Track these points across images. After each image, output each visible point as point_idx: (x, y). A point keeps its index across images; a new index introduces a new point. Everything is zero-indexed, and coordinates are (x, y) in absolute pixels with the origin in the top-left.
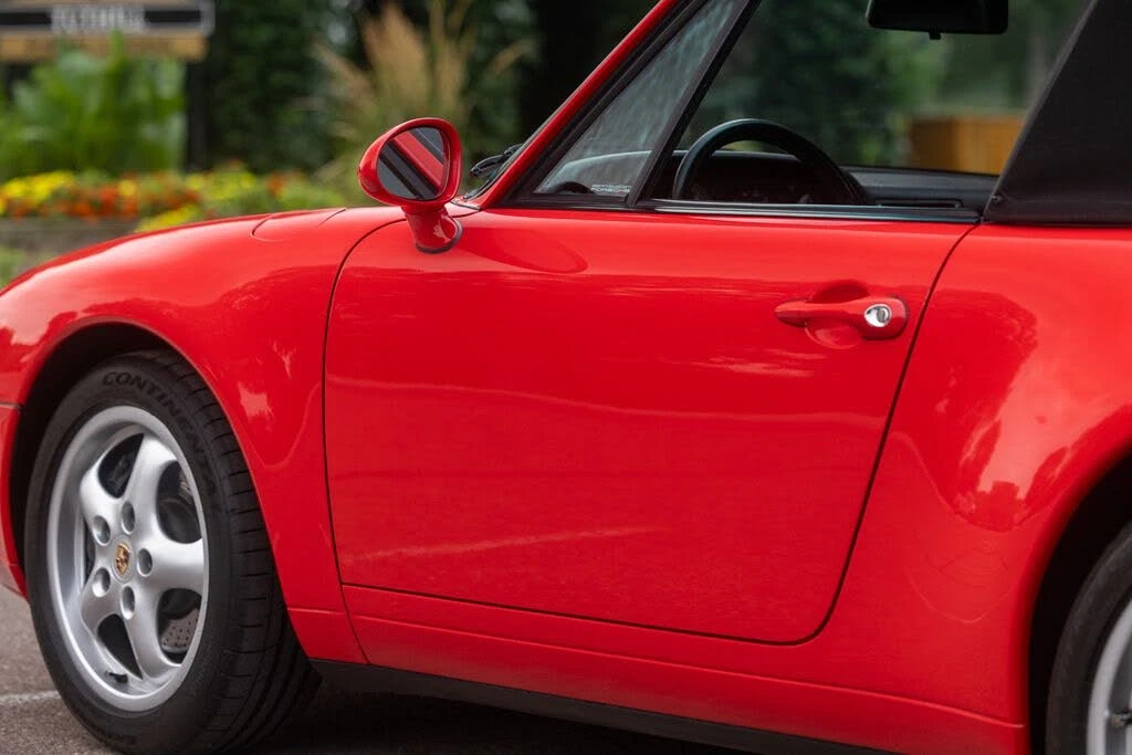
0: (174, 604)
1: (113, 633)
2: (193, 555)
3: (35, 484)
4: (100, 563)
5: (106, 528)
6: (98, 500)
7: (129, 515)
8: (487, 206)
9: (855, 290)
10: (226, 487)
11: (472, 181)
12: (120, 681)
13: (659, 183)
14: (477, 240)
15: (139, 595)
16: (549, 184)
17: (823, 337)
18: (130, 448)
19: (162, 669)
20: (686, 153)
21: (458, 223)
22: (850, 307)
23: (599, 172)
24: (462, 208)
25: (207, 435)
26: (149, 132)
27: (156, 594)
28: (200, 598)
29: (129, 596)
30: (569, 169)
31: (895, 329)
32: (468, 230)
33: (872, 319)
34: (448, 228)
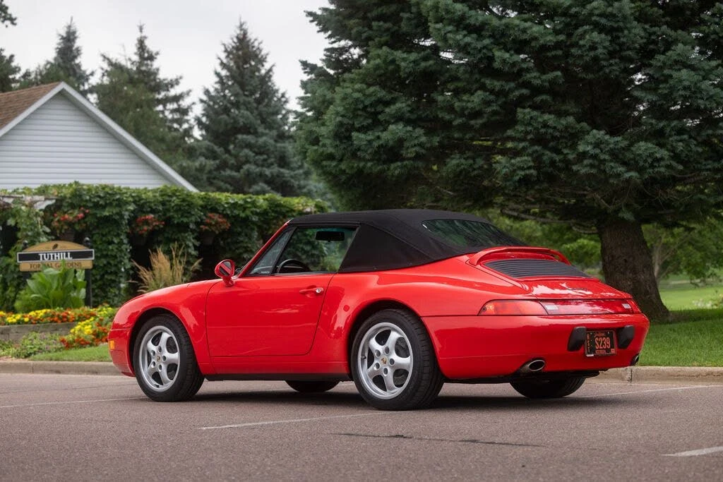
0: (171, 367)
1: (156, 376)
2: (175, 356)
3: (136, 344)
4: (153, 360)
5: (154, 353)
6: (151, 347)
7: (160, 349)
8: (240, 277)
9: (314, 287)
10: (183, 340)
11: (236, 274)
12: (158, 386)
13: (274, 271)
14: (237, 284)
15: (163, 366)
16: (252, 273)
17: (308, 296)
18: (160, 335)
19: (168, 382)
20: (279, 267)
21: (234, 281)
22: (314, 289)
23: (263, 270)
24: (234, 278)
25: (179, 330)
26: (74, 294)
27: (167, 365)
28: (177, 366)
29: (160, 367)
30: (256, 270)
31: (321, 293)
32: (236, 282)
33: (317, 291)
34: (232, 282)
